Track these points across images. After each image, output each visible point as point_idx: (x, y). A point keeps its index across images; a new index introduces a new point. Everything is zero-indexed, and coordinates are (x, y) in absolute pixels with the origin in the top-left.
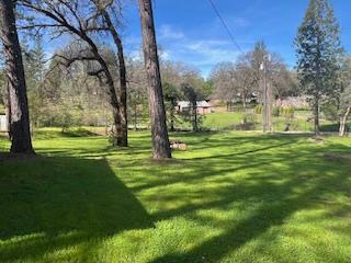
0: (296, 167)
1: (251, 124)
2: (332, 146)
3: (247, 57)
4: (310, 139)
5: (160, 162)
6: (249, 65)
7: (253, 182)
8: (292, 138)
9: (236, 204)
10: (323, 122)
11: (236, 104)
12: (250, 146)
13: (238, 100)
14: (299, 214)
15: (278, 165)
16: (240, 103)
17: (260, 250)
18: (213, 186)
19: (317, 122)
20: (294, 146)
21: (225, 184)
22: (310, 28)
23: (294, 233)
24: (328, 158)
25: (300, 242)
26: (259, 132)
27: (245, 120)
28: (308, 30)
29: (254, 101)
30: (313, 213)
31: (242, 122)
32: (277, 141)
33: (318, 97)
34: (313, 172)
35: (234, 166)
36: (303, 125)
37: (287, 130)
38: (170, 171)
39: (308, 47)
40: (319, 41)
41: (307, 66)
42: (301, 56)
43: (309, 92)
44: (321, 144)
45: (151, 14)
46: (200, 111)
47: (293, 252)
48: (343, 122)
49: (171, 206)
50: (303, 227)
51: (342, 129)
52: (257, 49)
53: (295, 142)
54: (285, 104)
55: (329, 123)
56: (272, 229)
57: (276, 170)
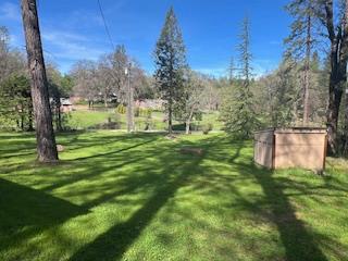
0: (165, 160)
1: (115, 124)
2: (183, 142)
3: (109, 57)
4: (167, 137)
5: (49, 164)
6: (111, 66)
7: (141, 174)
8: (153, 136)
9: (139, 189)
10: (175, 123)
11: (98, 102)
12: (120, 144)
13: (100, 99)
14: (181, 190)
15: (152, 159)
16: (102, 102)
17: (170, 211)
18: (112, 179)
19: (170, 123)
20: (156, 143)
21: (120, 177)
22: (164, 44)
23: (183, 200)
24: (183, 152)
25: (188, 204)
26: (123, 131)
27: (109, 119)
28: (163, 45)
29: (115, 101)
30: (188, 188)
31: (107, 122)
32: (141, 140)
33: (171, 102)
34: (177, 162)
35: (119, 163)
36: (159, 125)
37: (147, 129)
38: (66, 172)
39: (164, 60)
40: (172, 57)
41: (163, 75)
42: (158, 67)
43: (164, 98)
44: (175, 141)
45: (36, 14)
46: (65, 109)
47: (186, 209)
48: (188, 122)
49: (92, 197)
50: (187, 196)
51: (188, 128)
52: (118, 52)
53: (155, 140)
54: (143, 106)
55: (178, 123)
56: (170, 199)
57: (151, 163)
